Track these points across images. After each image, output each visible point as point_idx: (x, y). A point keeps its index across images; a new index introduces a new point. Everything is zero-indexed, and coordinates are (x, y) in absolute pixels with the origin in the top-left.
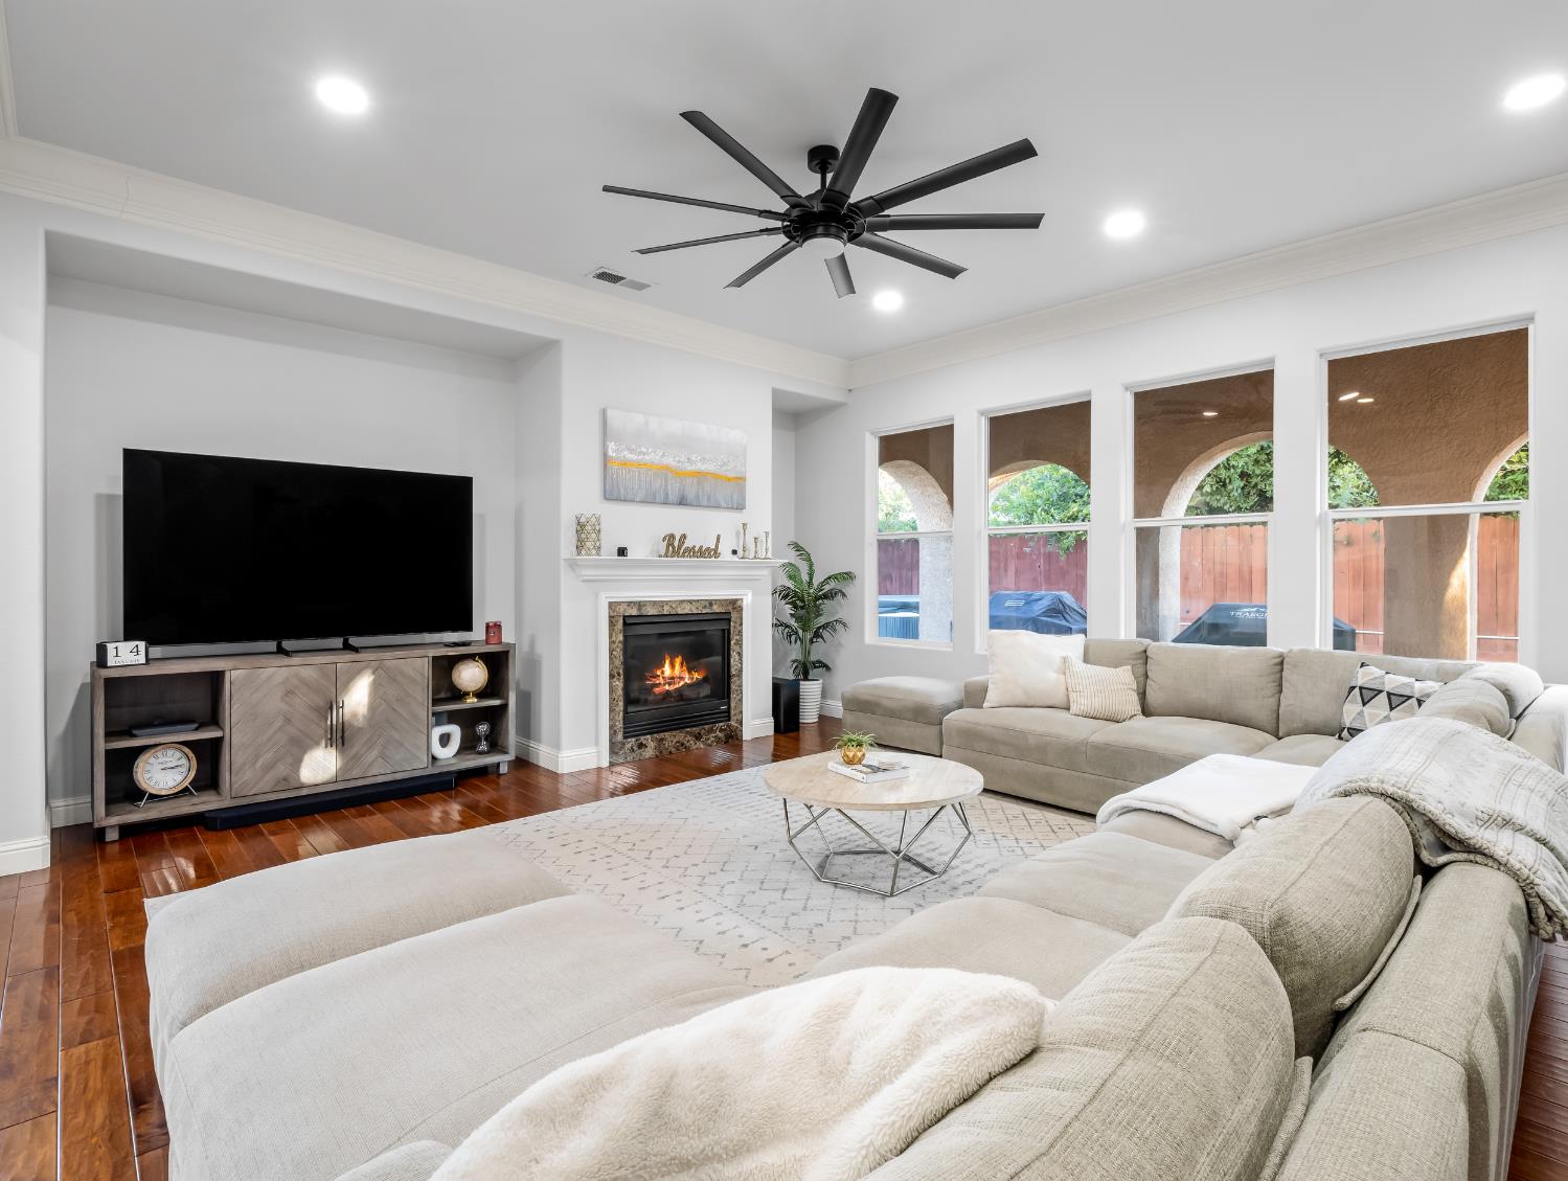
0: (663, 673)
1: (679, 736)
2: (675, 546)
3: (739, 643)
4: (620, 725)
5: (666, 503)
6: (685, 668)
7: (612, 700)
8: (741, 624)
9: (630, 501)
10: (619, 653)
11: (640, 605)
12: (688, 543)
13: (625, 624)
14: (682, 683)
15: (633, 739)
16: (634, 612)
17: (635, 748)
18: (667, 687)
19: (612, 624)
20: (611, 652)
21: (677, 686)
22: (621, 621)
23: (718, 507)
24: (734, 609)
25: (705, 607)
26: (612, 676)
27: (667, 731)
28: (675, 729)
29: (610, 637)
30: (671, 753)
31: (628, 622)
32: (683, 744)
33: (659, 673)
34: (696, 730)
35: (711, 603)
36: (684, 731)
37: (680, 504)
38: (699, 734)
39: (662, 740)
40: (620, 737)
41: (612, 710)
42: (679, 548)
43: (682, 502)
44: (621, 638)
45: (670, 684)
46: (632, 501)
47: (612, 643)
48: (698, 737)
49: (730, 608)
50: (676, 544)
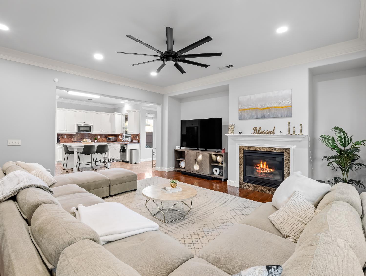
0: (260, 166)
1: (262, 188)
2: (257, 131)
3: (289, 164)
4: (242, 178)
5: (257, 118)
6: (267, 167)
7: (240, 171)
8: (289, 157)
9: (245, 119)
10: (242, 159)
11: (249, 147)
12: (262, 130)
13: (244, 152)
14: (266, 171)
15: (246, 183)
16: (247, 149)
17: (247, 186)
18: (261, 171)
19: (240, 151)
20: (240, 158)
21: (265, 172)
22: (243, 151)
23: (278, 117)
24: (286, 151)
25: (272, 150)
26: (240, 165)
27: (258, 185)
28: (261, 185)
29: (240, 155)
30: (258, 191)
31: (245, 152)
32: (263, 190)
33: (258, 165)
34: (269, 188)
35: (275, 149)
36: (264, 186)
37: (262, 118)
38: (270, 190)
39: (255, 186)
40: (242, 181)
41: (240, 174)
42: (258, 132)
43: (263, 117)
44: (243, 155)
45: (262, 170)
46: (246, 119)
47: (240, 156)
48: (269, 190)
49: (284, 151)
50: (257, 130)
